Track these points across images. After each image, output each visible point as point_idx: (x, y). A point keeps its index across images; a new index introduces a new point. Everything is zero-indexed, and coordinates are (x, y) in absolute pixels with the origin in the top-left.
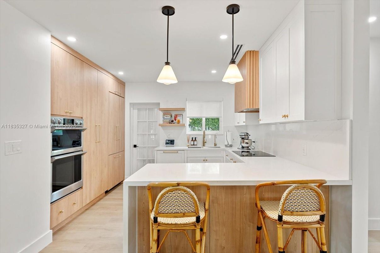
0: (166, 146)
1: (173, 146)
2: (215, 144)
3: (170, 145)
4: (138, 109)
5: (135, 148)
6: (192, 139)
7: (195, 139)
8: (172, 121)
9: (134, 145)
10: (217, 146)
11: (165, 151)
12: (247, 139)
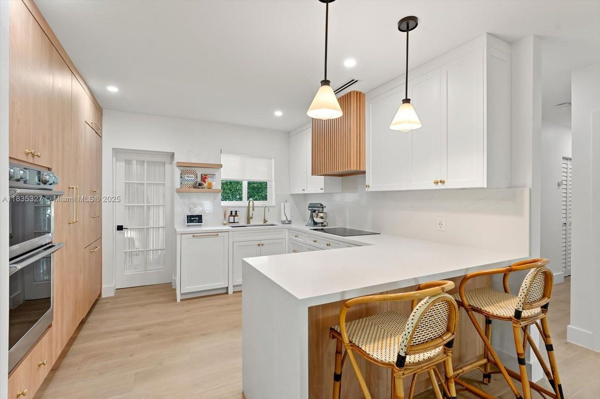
0: (188, 226)
1: (201, 225)
2: (265, 220)
3: (195, 224)
4: (126, 160)
5: (121, 231)
6: (231, 213)
7: (236, 213)
8: (200, 185)
9: (118, 226)
10: (267, 223)
11: (196, 235)
12: (322, 212)
